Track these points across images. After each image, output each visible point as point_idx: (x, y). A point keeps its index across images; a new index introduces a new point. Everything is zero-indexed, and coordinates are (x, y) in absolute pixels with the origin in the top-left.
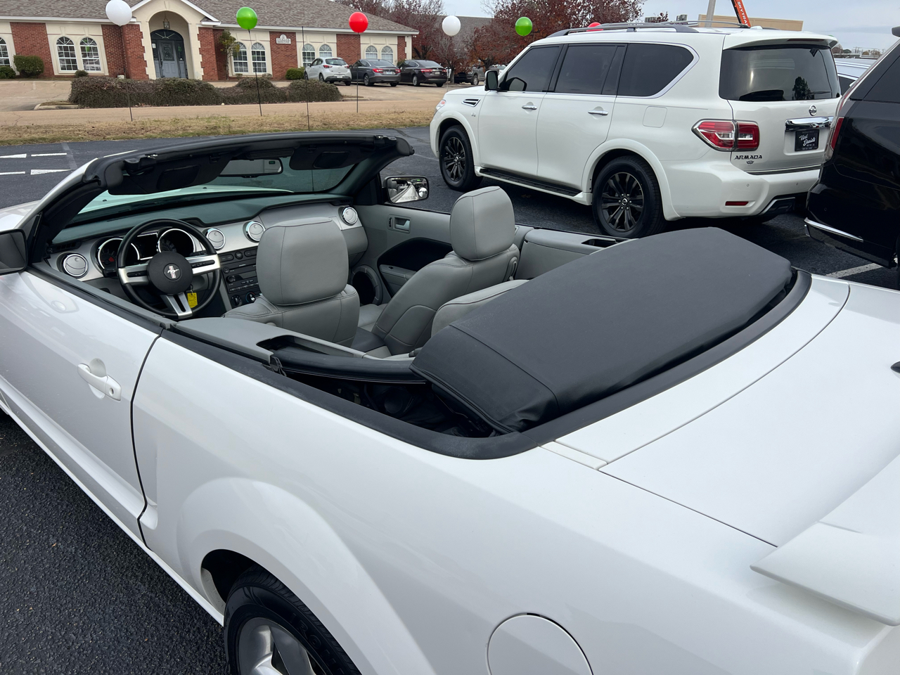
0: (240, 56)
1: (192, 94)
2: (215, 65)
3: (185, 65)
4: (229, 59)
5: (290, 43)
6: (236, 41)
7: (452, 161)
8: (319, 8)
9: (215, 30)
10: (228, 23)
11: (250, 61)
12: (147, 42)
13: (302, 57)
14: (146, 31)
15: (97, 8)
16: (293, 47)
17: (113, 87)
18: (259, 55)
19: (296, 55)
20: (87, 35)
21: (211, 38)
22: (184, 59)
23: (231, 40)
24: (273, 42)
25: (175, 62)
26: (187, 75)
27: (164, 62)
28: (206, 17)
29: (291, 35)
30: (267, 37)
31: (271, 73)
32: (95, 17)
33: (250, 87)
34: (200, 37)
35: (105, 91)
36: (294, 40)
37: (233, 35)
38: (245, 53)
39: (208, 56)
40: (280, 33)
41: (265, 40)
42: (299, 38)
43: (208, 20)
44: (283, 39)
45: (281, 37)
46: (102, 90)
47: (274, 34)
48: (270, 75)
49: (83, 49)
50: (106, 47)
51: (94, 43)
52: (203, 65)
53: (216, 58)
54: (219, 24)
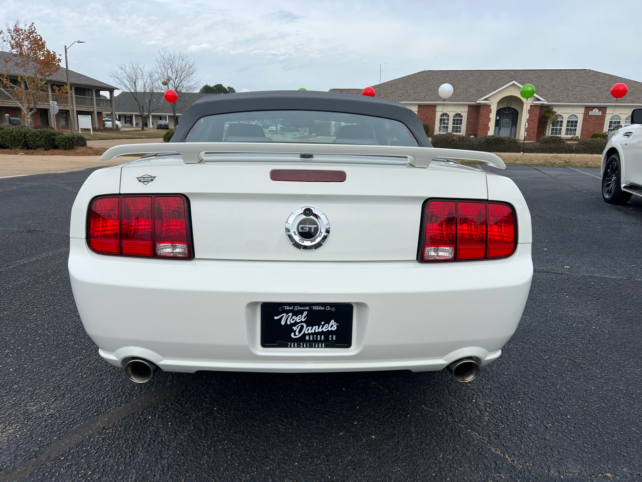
0: (557, 123)
1: (503, 146)
2: (536, 130)
3: (516, 130)
4: (548, 126)
5: (600, 114)
6: (557, 114)
7: (611, 180)
8: (633, 89)
9: (542, 107)
10: (554, 101)
11: (564, 127)
12: (493, 116)
13: (608, 125)
14: (494, 109)
15: (469, 96)
16: (602, 118)
17: (454, 140)
18: (572, 124)
19: (604, 123)
20: (459, 112)
21: (537, 112)
22: (516, 127)
23: (553, 113)
24: (586, 114)
25: (509, 128)
26: (515, 137)
27: (502, 128)
28: (538, 99)
29: (603, 109)
30: (582, 110)
31: (579, 136)
32: (466, 101)
33: (546, 142)
34: (530, 112)
35: (449, 142)
36: (604, 113)
37: (555, 110)
38: (562, 122)
39: (532, 124)
40: (593, 108)
41: (580, 114)
42: (609, 111)
43: (538, 100)
44: (596, 112)
45: (594, 110)
46: (447, 141)
47: (588, 109)
48: (578, 137)
49: (454, 120)
50: (468, 119)
51: (462, 117)
52: (527, 130)
53: (538, 125)
54: (546, 103)
